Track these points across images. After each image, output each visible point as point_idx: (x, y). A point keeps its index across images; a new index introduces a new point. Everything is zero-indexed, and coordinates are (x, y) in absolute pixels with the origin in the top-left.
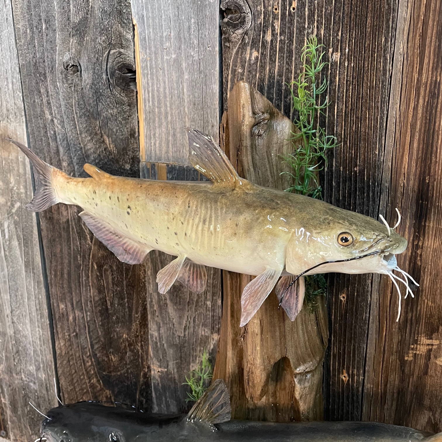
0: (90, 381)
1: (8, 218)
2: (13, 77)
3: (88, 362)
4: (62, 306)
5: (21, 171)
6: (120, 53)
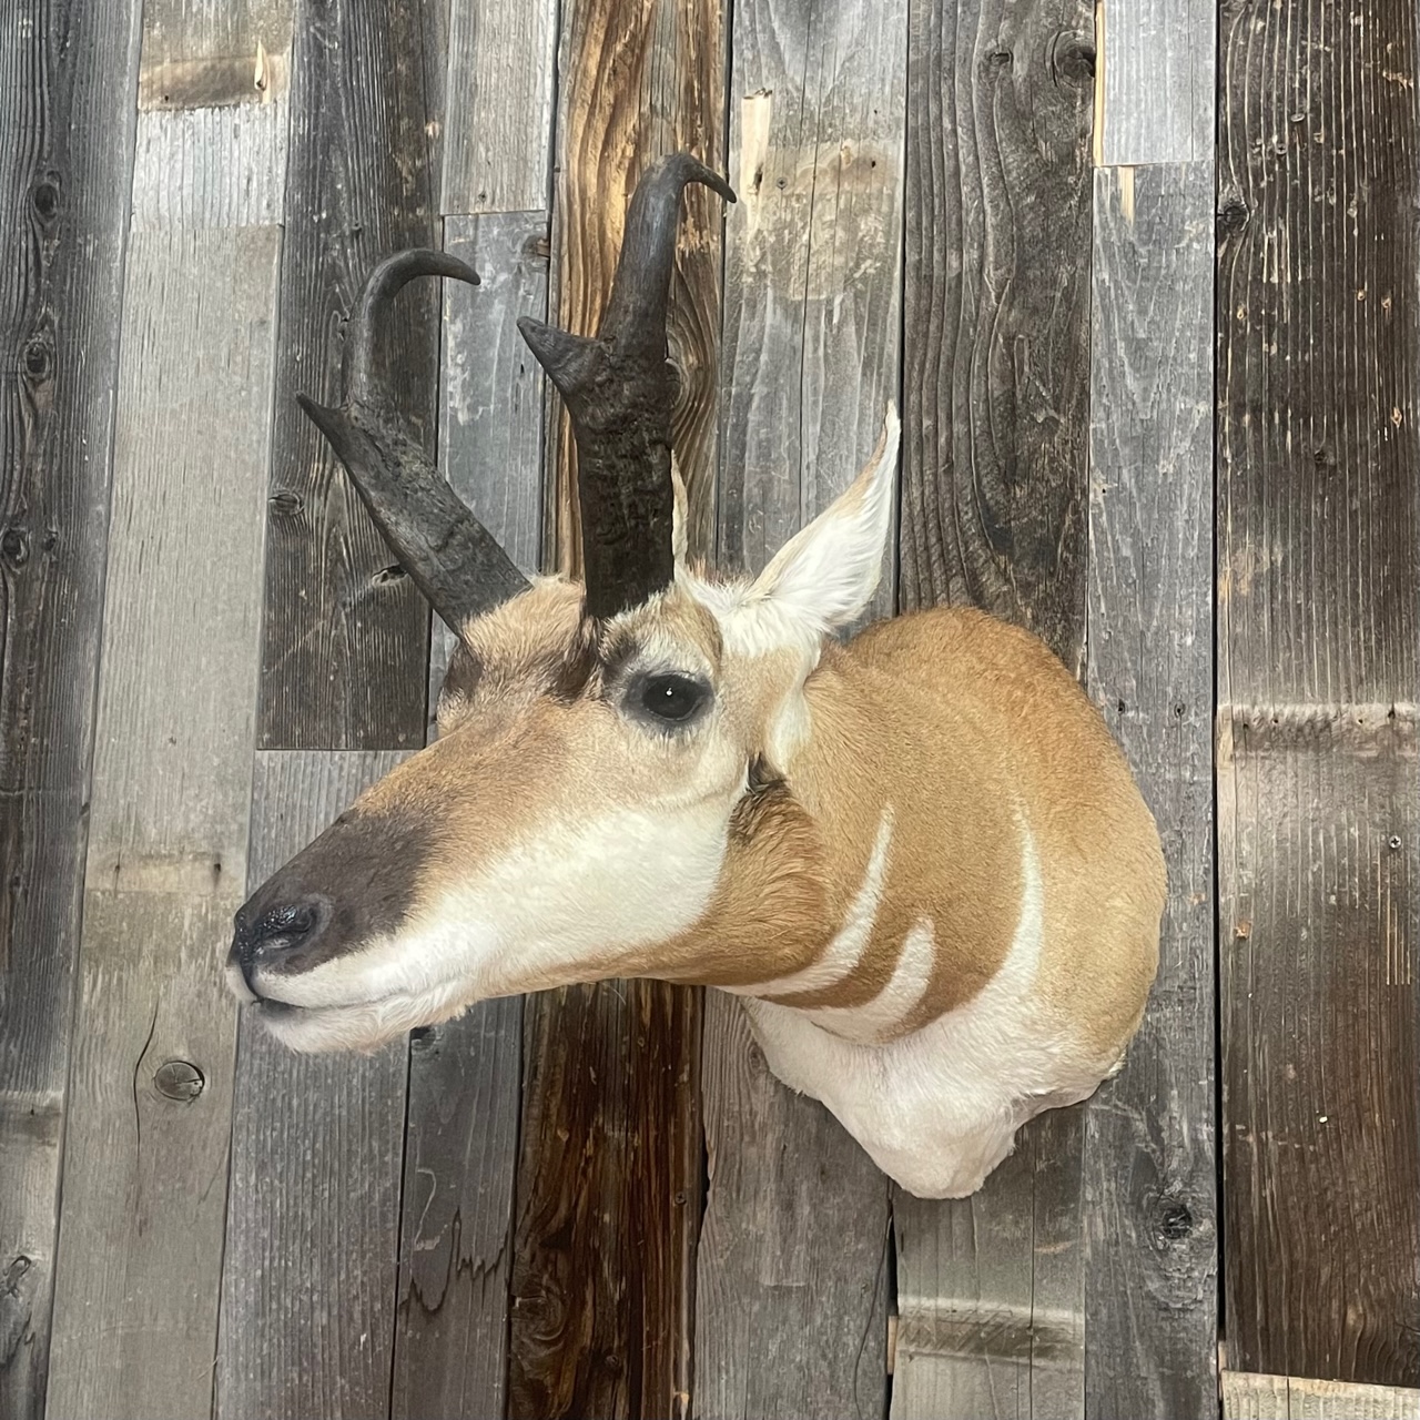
0: (967, 549)
1: (845, 289)
2: (894, 77)
3: (966, 513)
4: (927, 422)
5: (885, 208)
6: (1075, 35)
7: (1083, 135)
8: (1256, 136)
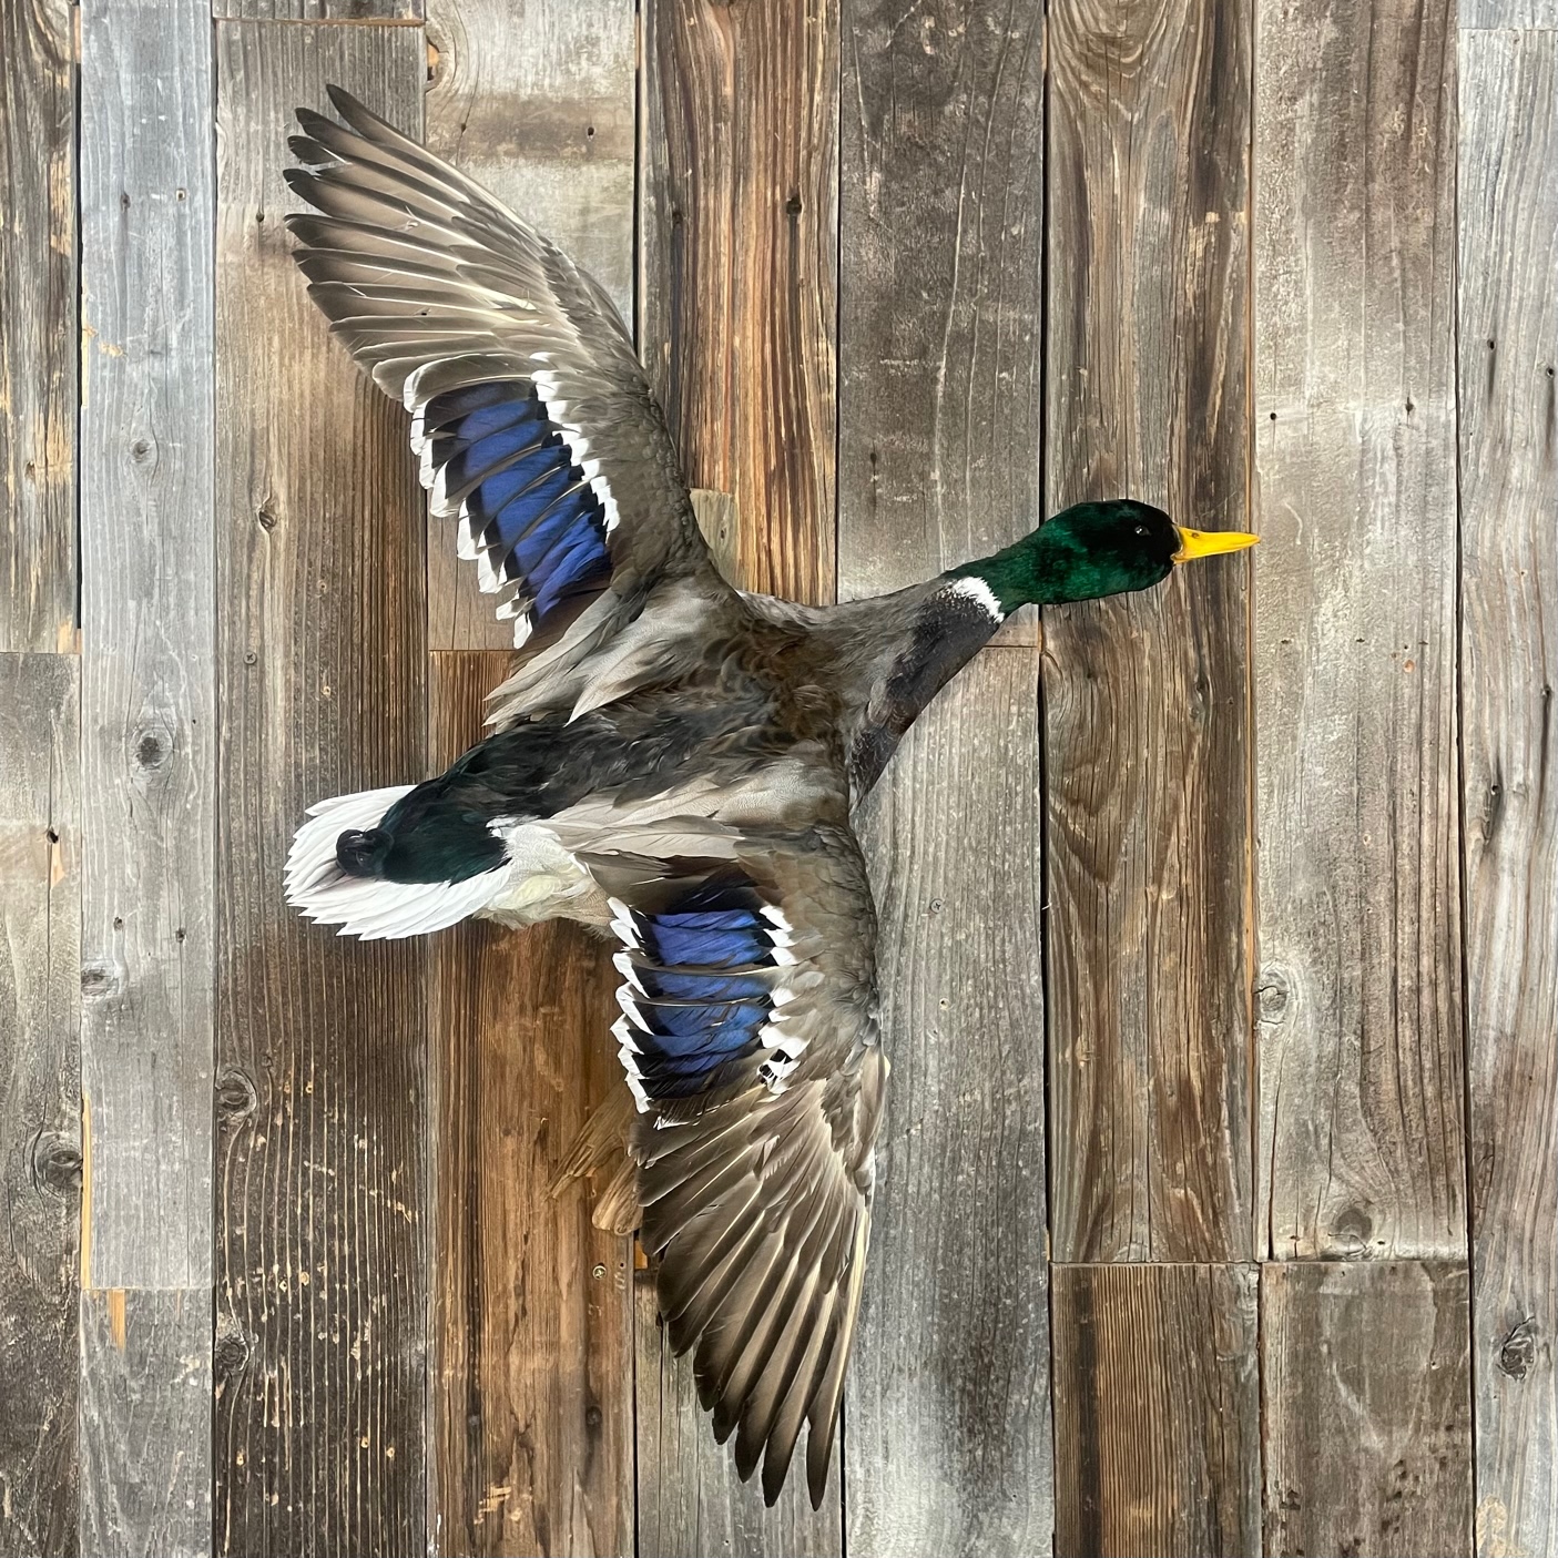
6: (58, 1137)
7: (69, 1251)
8: (256, 1264)
